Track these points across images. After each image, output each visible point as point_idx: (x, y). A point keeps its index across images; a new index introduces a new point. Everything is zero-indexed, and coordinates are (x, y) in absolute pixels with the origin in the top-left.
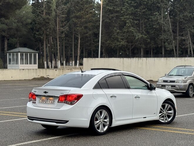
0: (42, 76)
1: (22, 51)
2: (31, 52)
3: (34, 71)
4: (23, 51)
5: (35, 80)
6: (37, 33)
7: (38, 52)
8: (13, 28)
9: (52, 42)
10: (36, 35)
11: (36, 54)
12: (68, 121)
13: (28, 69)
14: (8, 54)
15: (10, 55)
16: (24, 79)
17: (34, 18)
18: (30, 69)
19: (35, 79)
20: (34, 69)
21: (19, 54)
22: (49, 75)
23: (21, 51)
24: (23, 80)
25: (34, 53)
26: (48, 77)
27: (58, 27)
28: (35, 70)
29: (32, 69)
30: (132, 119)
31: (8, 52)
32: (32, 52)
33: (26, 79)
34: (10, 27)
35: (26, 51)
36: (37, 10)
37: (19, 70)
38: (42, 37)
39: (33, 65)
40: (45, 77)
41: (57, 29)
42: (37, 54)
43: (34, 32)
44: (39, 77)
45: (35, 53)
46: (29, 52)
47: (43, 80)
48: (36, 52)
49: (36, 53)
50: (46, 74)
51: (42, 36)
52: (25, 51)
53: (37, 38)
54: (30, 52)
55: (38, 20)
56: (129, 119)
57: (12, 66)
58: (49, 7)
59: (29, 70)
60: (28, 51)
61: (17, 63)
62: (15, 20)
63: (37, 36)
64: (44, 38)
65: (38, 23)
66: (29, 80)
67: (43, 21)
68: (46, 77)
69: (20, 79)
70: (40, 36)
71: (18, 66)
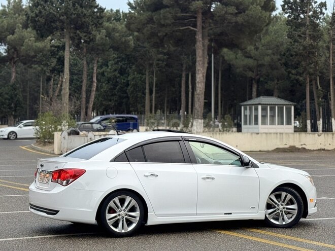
0: (292, 144)
1: (264, 103)
2: (281, 103)
3: (277, 137)
4: (266, 103)
5: (278, 152)
6: (293, 72)
7: (294, 104)
8: (266, 63)
9: (319, 86)
10: (291, 75)
11: (291, 108)
12: (58, 211)
13: (266, 133)
14: (243, 108)
15: (245, 109)
16: (258, 150)
17: (289, 45)
18: (270, 133)
19: (278, 150)
20: (277, 133)
21: (260, 107)
22: (305, 144)
23: (262, 103)
24: (256, 151)
25: (286, 105)
26: (304, 146)
27: (331, 61)
28: (279, 134)
29: (274, 133)
30: (197, 214)
31: (243, 105)
32: (283, 103)
33: (262, 149)
34: (260, 62)
35: (273, 103)
36: (294, 32)
37: (249, 134)
38: (301, 79)
39: (285, 126)
40: (296, 147)
41: (330, 63)
42: (293, 108)
43: (289, 69)
44: (286, 146)
45: (288, 105)
46: (277, 103)
47: (292, 152)
48: (291, 103)
49: (290, 105)
50: (300, 142)
51: (301, 76)
52: (270, 103)
53: (293, 80)
54: (279, 103)
55: (295, 50)
56: (190, 214)
57: (249, 128)
58: (314, 25)
59: (268, 135)
60: (275, 103)
61: (256, 123)
62: (268, 51)
63: (293, 77)
64: (305, 79)
65: (294, 53)
66: (268, 152)
67: (304, 50)
68: (300, 147)
69: (252, 150)
70: (298, 77)
71: (258, 128)
